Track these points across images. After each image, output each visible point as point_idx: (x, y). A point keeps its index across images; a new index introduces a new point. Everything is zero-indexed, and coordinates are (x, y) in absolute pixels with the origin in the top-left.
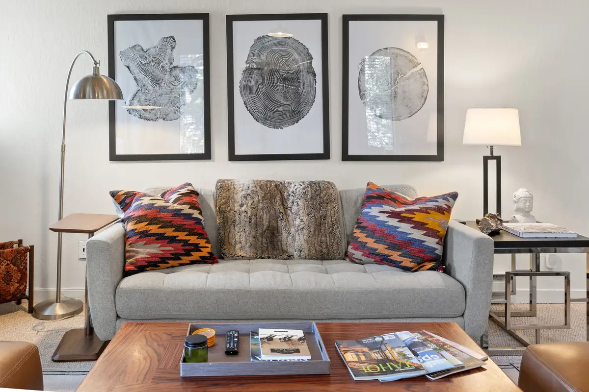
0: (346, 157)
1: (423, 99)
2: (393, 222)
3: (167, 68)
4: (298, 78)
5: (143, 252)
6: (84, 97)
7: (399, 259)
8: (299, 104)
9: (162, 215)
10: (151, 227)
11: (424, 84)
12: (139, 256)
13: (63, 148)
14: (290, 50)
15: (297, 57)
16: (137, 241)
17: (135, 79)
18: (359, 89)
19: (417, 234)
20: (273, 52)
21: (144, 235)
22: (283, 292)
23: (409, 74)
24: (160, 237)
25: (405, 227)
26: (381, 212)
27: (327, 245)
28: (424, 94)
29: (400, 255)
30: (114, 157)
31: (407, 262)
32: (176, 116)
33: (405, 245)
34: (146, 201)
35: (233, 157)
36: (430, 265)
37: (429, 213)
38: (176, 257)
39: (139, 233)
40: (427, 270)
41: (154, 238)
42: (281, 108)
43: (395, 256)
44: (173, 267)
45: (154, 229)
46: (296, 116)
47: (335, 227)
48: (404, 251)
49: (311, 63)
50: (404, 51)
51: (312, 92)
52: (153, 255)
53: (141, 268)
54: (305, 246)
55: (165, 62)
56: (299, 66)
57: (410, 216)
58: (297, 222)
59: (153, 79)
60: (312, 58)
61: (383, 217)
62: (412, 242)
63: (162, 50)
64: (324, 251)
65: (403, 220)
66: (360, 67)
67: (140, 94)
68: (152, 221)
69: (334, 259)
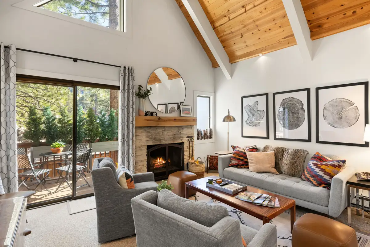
0: (318, 141)
1: (356, 120)
2: (314, 167)
3: (256, 111)
4: (298, 112)
5: (234, 162)
6: (225, 121)
7: (313, 181)
8: (298, 121)
9: (240, 153)
10: (236, 156)
11: (357, 113)
12: (233, 163)
13: (228, 133)
14: (295, 102)
15: (297, 104)
16: (233, 159)
17: (248, 114)
18: (324, 115)
19: (321, 173)
20: (289, 104)
21: (234, 158)
22: (261, 180)
23: (348, 109)
24: (239, 159)
25: (317, 170)
26: (312, 163)
27: (294, 172)
28: (357, 117)
29: (313, 180)
30: (243, 136)
31: (315, 183)
32: (258, 125)
33: (316, 176)
34: (238, 149)
35: (275, 138)
36: (323, 185)
37: (328, 166)
38: (243, 165)
39: (234, 157)
40: (322, 187)
41: (237, 159)
42: (292, 123)
43: (312, 179)
44: (242, 168)
45: (237, 157)
46: (297, 125)
47: (299, 166)
48: (315, 178)
49: (303, 107)
50: (346, 99)
51: (304, 117)
52: (236, 163)
53: (232, 166)
54: (286, 170)
55: (255, 109)
56: (298, 108)
57: (321, 166)
58: (285, 162)
59: (252, 114)
60: (303, 105)
61: (312, 165)
62: (318, 176)
63: (254, 105)
64: (293, 173)
65: (317, 167)
66: (324, 107)
67: (249, 118)
68: (237, 154)
69: (297, 177)
